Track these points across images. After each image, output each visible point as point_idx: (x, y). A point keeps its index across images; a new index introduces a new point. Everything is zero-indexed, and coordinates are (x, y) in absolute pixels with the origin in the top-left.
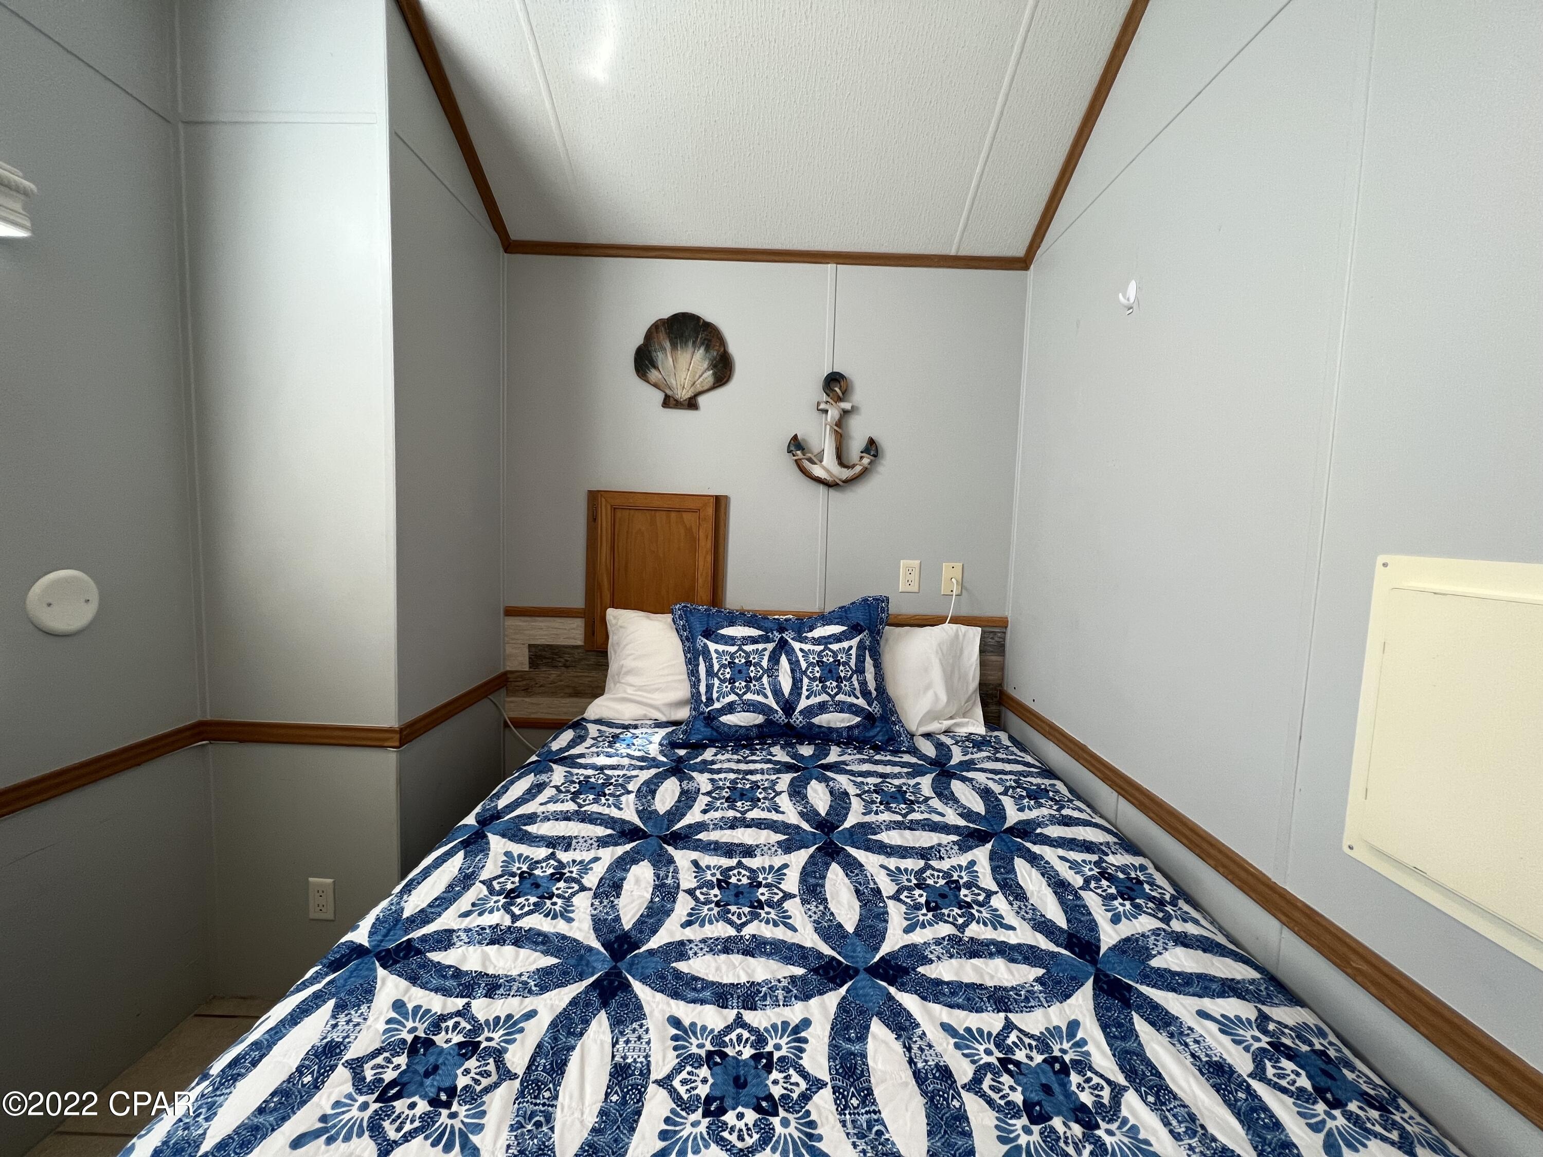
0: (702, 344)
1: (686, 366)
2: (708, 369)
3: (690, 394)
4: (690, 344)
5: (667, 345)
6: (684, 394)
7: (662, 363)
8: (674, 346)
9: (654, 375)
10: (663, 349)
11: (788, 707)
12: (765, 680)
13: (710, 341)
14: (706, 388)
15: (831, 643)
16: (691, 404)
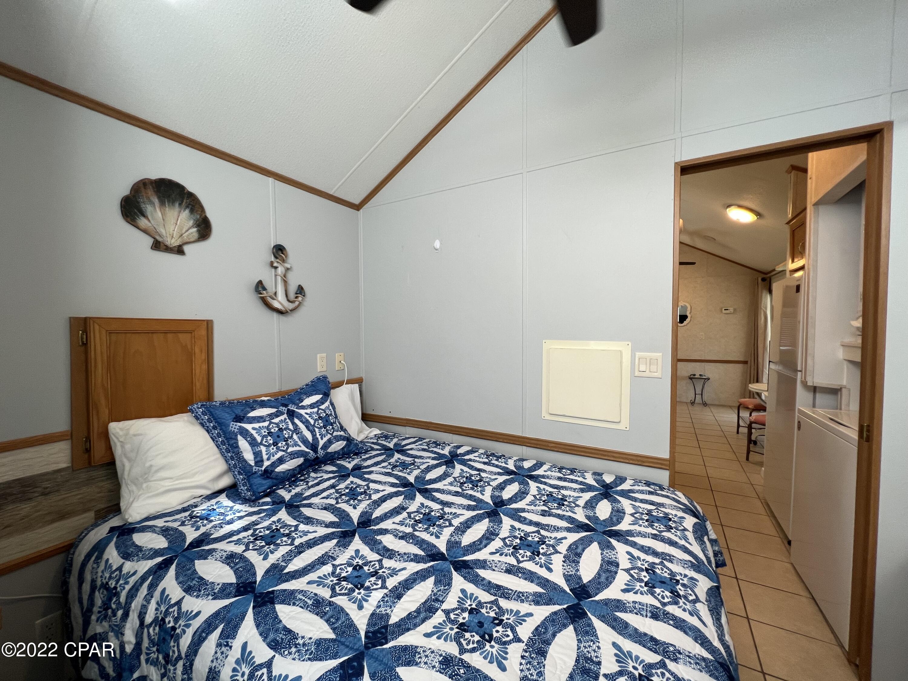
0: (187, 207)
1: (173, 221)
2: (192, 227)
3: (177, 243)
4: (177, 205)
5: (156, 201)
6: (174, 242)
7: (152, 214)
8: (162, 203)
9: (143, 222)
10: (153, 204)
11: (314, 447)
12: (295, 437)
13: (193, 206)
14: (192, 240)
15: (320, 406)
16: (179, 251)
